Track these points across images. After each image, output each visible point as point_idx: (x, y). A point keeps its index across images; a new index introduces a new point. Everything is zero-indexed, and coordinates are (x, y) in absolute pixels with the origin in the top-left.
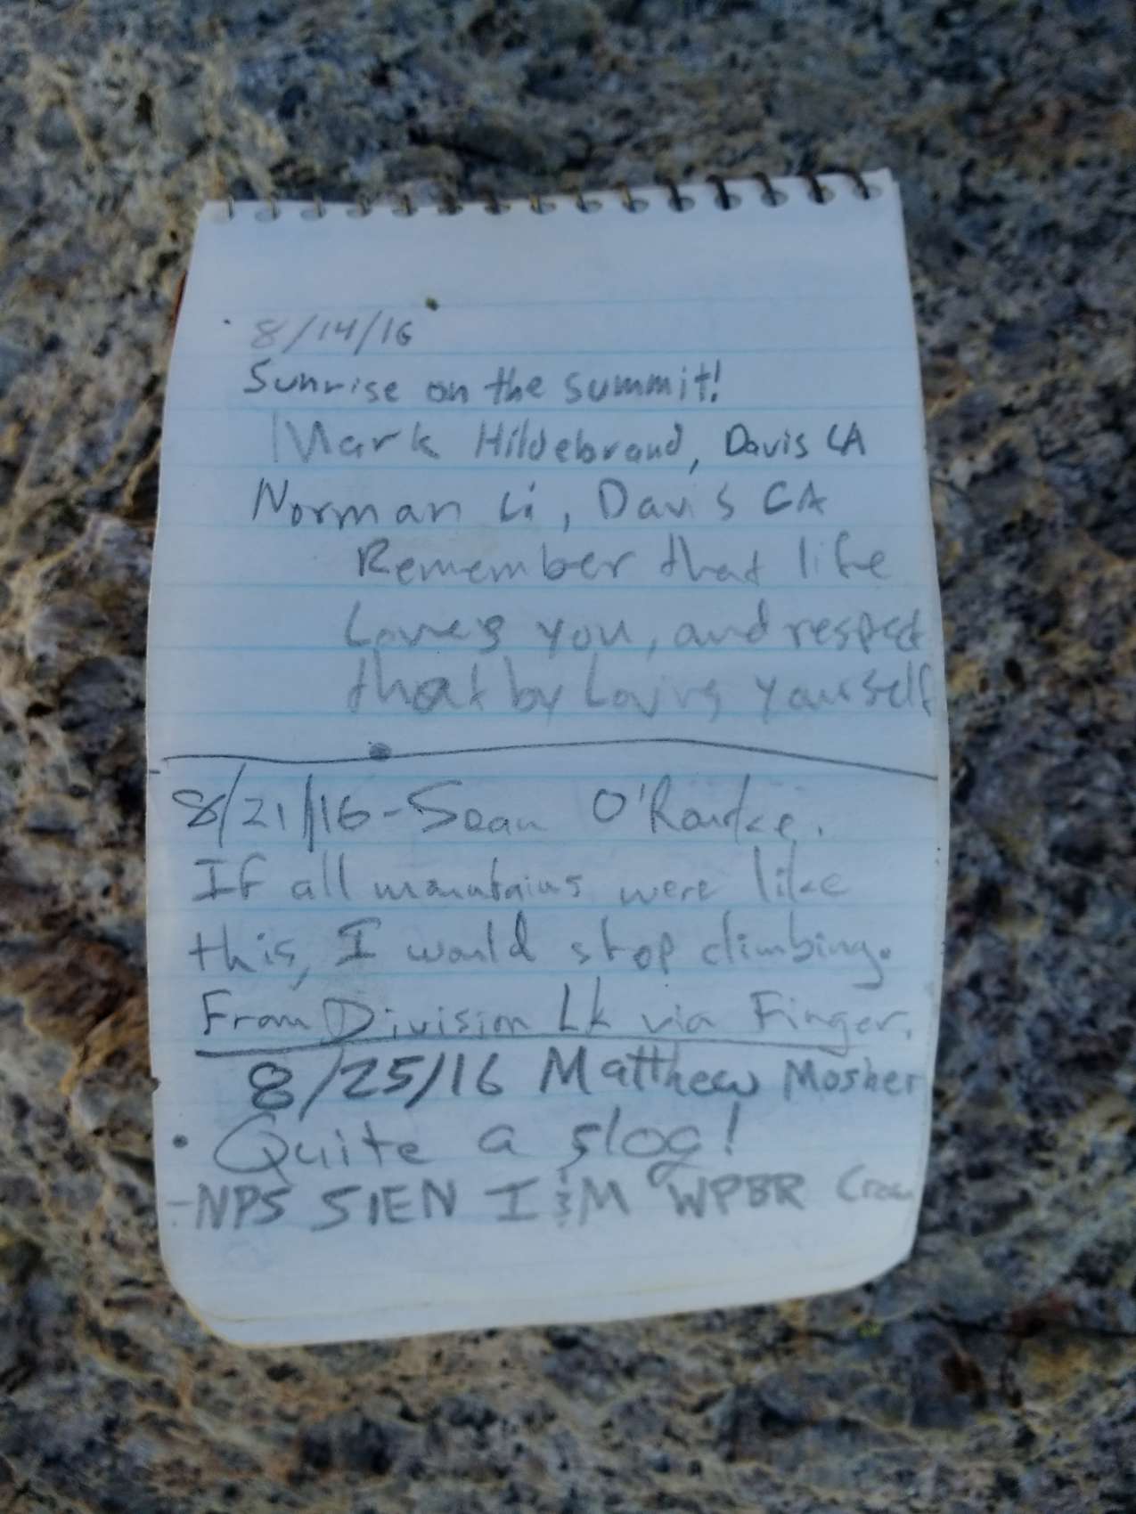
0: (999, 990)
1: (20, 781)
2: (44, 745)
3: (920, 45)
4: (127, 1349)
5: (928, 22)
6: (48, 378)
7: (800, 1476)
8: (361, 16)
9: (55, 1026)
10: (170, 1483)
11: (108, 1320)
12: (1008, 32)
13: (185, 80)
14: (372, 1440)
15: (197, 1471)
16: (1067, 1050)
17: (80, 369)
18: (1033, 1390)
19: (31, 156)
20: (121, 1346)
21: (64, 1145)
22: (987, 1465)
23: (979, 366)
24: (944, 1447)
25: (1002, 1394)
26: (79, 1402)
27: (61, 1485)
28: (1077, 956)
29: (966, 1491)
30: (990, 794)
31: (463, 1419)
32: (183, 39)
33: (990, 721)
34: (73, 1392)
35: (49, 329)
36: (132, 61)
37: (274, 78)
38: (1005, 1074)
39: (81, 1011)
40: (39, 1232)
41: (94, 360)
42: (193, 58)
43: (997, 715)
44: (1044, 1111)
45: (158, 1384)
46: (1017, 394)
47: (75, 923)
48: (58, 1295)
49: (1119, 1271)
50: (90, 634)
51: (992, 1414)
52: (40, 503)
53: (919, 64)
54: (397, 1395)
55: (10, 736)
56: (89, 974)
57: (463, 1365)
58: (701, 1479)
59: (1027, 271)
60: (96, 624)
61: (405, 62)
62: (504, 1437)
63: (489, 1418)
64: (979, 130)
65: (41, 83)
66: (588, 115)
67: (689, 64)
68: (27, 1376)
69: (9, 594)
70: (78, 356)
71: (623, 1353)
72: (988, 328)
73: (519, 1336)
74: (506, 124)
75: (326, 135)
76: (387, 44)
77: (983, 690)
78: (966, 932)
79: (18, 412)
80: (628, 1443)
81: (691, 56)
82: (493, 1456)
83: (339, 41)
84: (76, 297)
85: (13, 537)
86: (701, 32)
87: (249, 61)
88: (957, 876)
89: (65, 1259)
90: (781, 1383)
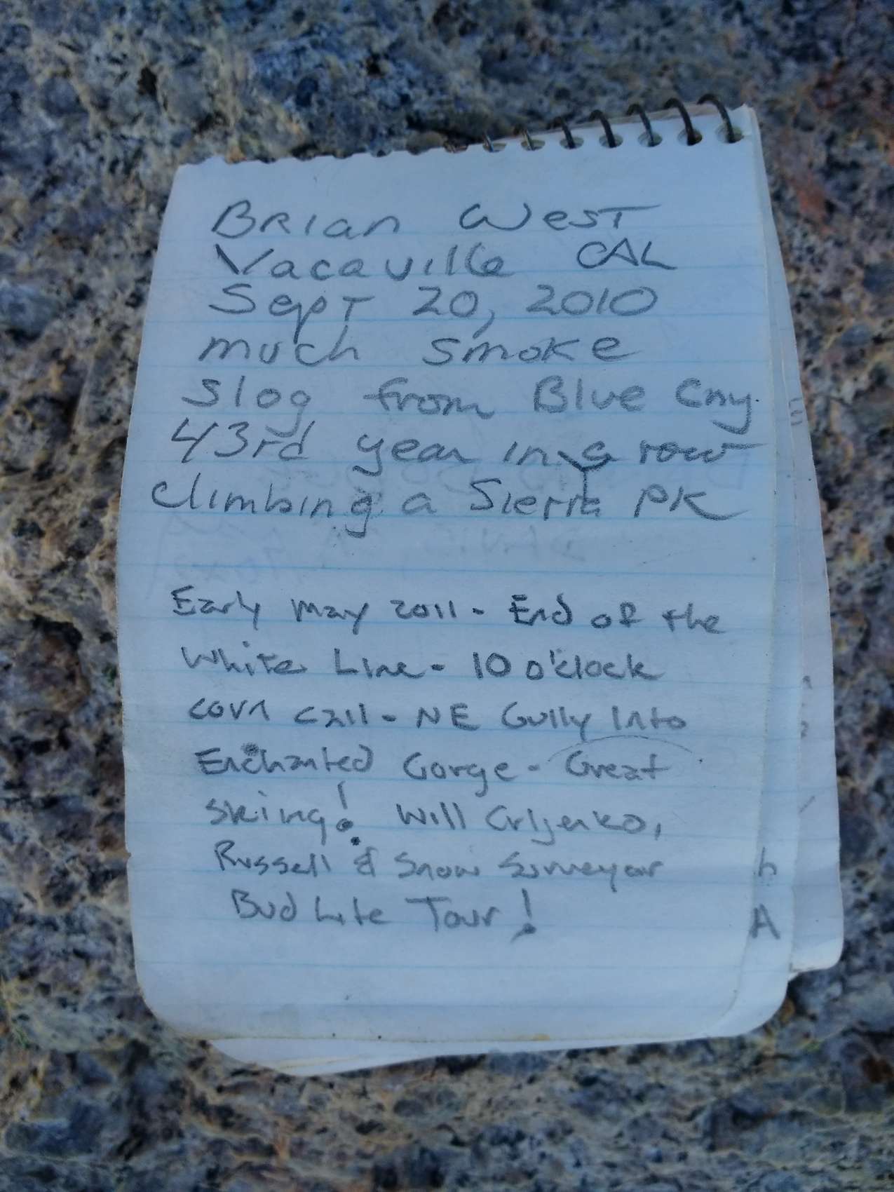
3: (774, 29)
4: (232, 1120)
5: (778, 9)
6: (82, 325)
7: (763, 1156)
8: (347, 10)
11: (214, 1099)
12: (841, 18)
13: (188, 62)
14: (428, 1163)
17: (114, 317)
19: (40, 122)
20: (225, 1116)
23: (857, 304)
24: (867, 1122)
26: (186, 1160)
29: (880, 1151)
30: (882, 642)
31: (501, 1139)
32: (182, 22)
33: (876, 584)
34: (181, 1152)
35: (78, 280)
36: (133, 40)
37: (289, 70)
40: (150, 1036)
41: (130, 310)
42: (195, 41)
43: (880, 579)
45: (254, 1141)
46: (884, 326)
48: (161, 1080)
52: (105, 443)
53: (775, 47)
54: (449, 1128)
55: (106, 645)
57: (507, 1104)
58: (686, 1164)
59: (882, 225)
61: (390, 54)
62: (532, 1148)
63: (520, 1136)
64: (824, 103)
65: (43, 55)
66: (538, 96)
67: (602, 46)
68: (139, 1145)
69: (100, 528)
70: (110, 305)
71: (634, 1085)
72: (860, 273)
73: (552, 1081)
74: (485, 110)
75: (343, 123)
76: (376, 36)
77: (872, 560)
78: (871, 749)
79: (55, 353)
80: (633, 1145)
81: (602, 39)
82: (524, 1164)
83: (335, 34)
84: (101, 253)
85: (89, 474)
86: (607, 18)
87: (260, 50)
88: (865, 707)
89: (171, 1054)
90: (749, 1091)
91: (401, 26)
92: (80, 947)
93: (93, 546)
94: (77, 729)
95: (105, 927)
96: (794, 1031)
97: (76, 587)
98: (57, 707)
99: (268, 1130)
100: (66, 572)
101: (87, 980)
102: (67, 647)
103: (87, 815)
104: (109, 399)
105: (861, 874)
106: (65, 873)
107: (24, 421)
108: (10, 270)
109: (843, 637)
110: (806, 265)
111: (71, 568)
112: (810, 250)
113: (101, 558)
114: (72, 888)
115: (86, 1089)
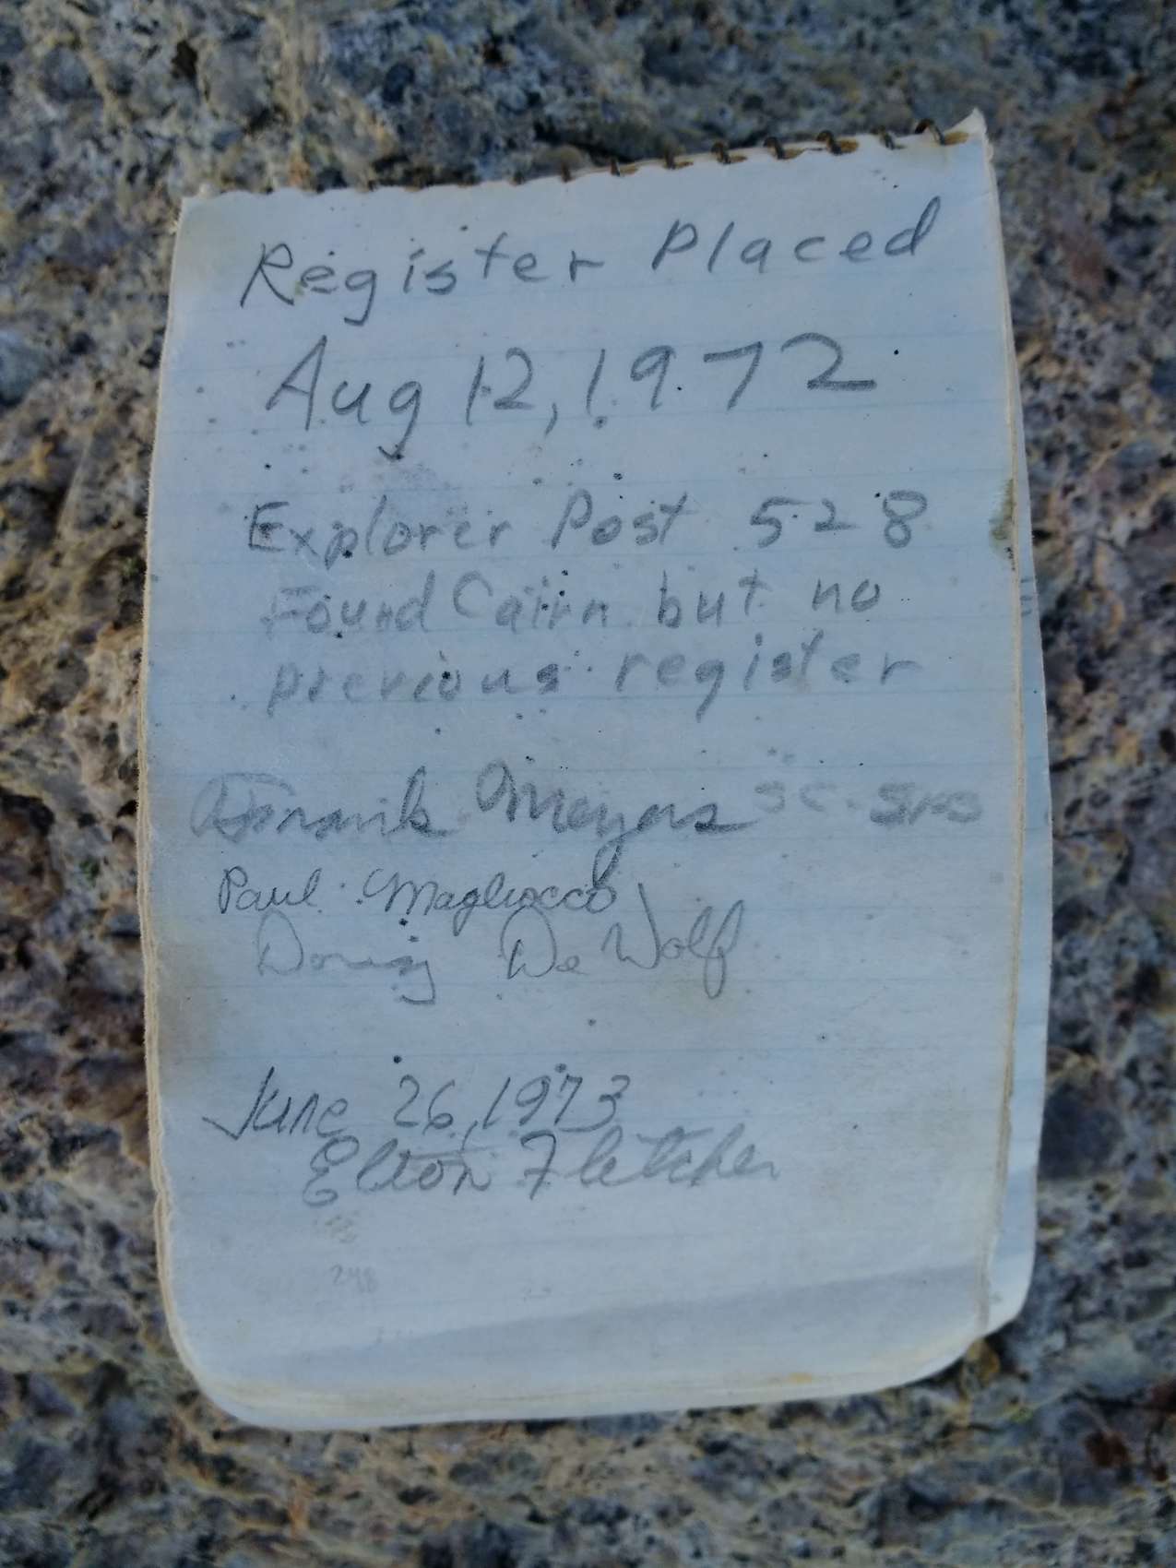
0: (1155, 1076)
1: (98, 880)
2: (132, 842)
4: (232, 1474)
6: (78, 389)
7: (947, 1555)
11: (209, 1447)
12: (1142, 19)
13: (241, 35)
14: (496, 1543)
17: (122, 380)
19: (36, 108)
20: (224, 1469)
22: (1128, 1533)
23: (1140, 413)
24: (1089, 1520)
25: (1146, 1467)
26: (170, 1523)
29: (1104, 1559)
30: (1147, 874)
31: (594, 1516)
33: (1144, 795)
34: (164, 1511)
35: (76, 327)
37: (376, 52)
38: (1162, 1162)
40: (127, 1358)
41: (144, 371)
42: (253, 8)
43: (1150, 788)
45: (263, 1504)
48: (142, 1416)
51: (1137, 1489)
52: (99, 553)
53: (1049, 53)
54: (525, 1500)
55: (87, 830)
57: (604, 1472)
58: (843, 1562)
61: (518, 37)
62: (636, 1530)
63: (621, 1514)
64: (1112, 133)
65: (45, 16)
66: (718, 104)
67: (812, 41)
68: (109, 1499)
69: (83, 671)
70: (118, 364)
71: (777, 1455)
72: (1147, 369)
73: (668, 1444)
74: (644, 120)
75: (445, 129)
76: (499, 12)
77: (1140, 762)
78: (1125, 1019)
79: (41, 426)
80: (772, 1534)
81: (813, 31)
82: (624, 1550)
84: (109, 291)
85: (74, 595)
87: (337, 24)
88: (1119, 962)
89: (155, 1383)
90: (931, 1470)
92: (36, 1235)
93: (73, 695)
94: (43, 942)
95: (70, 1211)
96: (997, 1395)
97: (48, 750)
98: (17, 912)
99: (282, 1491)
100: (35, 729)
101: (43, 1279)
102: (34, 830)
103: (52, 1060)
104: (109, 493)
105: (1100, 1188)
106: (18, 1137)
109: (1095, 867)
110: (1073, 354)
111: (42, 724)
112: (1081, 334)
113: (83, 713)
114: (28, 1157)
115: (39, 1423)
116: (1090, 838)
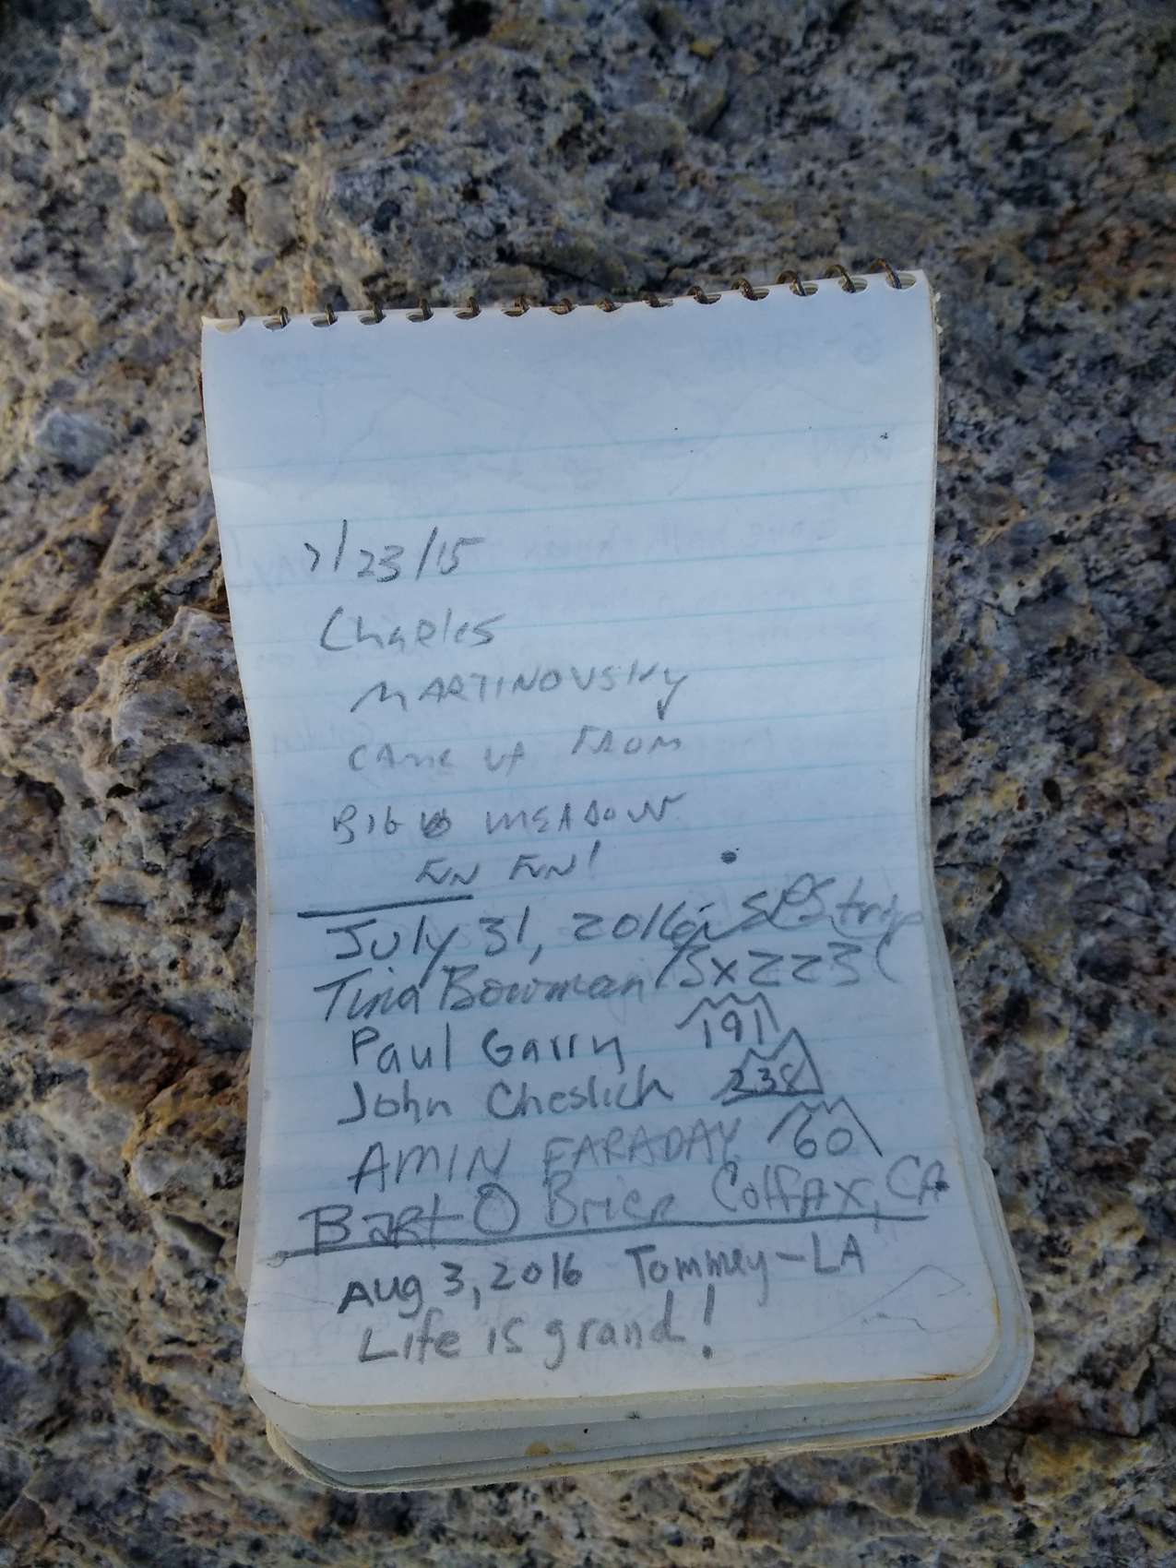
0: (1023, 1099)
1: (94, 855)
2: (122, 822)
5: (1003, 143)
6: (133, 462)
8: (454, 128)
9: (118, 1093)
10: (199, 1534)
11: (149, 1375)
12: (1080, 157)
13: (281, 179)
14: (397, 1504)
15: (225, 1524)
16: (1085, 1159)
17: (165, 455)
18: (1037, 1484)
19: (123, 239)
20: (160, 1399)
21: (118, 1206)
22: (988, 1554)
23: (1034, 494)
24: (949, 1535)
25: (1005, 1485)
26: (114, 1453)
27: (92, 1531)
28: (1099, 1069)
30: (1023, 909)
32: (279, 137)
33: (1027, 837)
34: (111, 1441)
35: (136, 413)
36: (227, 154)
37: (370, 191)
38: (1024, 1180)
39: (143, 1079)
40: (86, 1287)
41: (182, 447)
42: (289, 158)
43: (1034, 831)
44: (1060, 1218)
45: (193, 1438)
46: (1068, 522)
47: (141, 992)
48: (99, 1348)
49: (1123, 1374)
50: (173, 722)
51: (995, 1506)
52: (126, 588)
53: (991, 187)
55: (87, 811)
56: (151, 1043)
58: (714, 1554)
59: (1084, 402)
60: (181, 713)
61: (494, 179)
62: (525, 1506)
63: (512, 1487)
64: (1045, 256)
65: (136, 167)
66: (668, 233)
67: (768, 181)
68: (64, 1425)
69: (95, 677)
70: (164, 442)
72: (1044, 458)
74: (593, 245)
75: (419, 251)
76: (479, 159)
77: (1021, 808)
78: (992, 1041)
79: (103, 491)
80: (645, 1516)
81: (770, 172)
82: (513, 1522)
83: (433, 155)
85: (98, 620)
86: (780, 148)
87: (346, 169)
88: (989, 988)
89: (110, 1314)
91: (514, 149)
92: (20, 1165)
93: (85, 697)
94: (47, 906)
95: (49, 1142)
97: (62, 742)
98: (28, 879)
99: (208, 1426)
100: (53, 724)
101: (20, 1203)
102: (49, 811)
103: (44, 1007)
107: (54, 562)
108: (69, 398)
109: (966, 896)
111: (58, 720)
112: (979, 426)
113: (89, 710)
114: (16, 1091)
115: (11, 1344)
116: (963, 869)
